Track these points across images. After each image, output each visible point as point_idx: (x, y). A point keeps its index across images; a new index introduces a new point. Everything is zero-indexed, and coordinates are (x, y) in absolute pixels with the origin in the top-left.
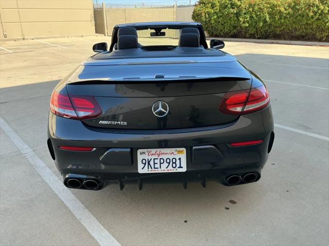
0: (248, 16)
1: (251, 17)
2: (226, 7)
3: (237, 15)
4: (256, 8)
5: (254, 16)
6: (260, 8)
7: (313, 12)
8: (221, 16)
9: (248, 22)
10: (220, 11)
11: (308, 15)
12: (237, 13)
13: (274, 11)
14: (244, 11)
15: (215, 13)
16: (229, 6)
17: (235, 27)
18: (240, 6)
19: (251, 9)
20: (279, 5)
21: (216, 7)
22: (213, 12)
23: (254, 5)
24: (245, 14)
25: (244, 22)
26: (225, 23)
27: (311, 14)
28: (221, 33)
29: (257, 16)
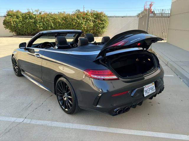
0: (41, 24)
1: (43, 24)
2: (26, 18)
3: (35, 23)
4: (45, 19)
5: (45, 24)
6: (47, 20)
7: (75, 22)
8: (24, 24)
9: (42, 27)
10: (23, 20)
11: (73, 24)
12: (34, 22)
13: (55, 22)
14: (39, 21)
15: (20, 21)
16: (29, 18)
17: (34, 30)
18: (35, 18)
19: (43, 20)
20: (57, 19)
21: (19, 18)
22: (18, 21)
23: (44, 18)
24: (39, 22)
25: (40, 27)
26: (27, 27)
27: (74, 24)
28: (26, 33)
29: (46, 24)
